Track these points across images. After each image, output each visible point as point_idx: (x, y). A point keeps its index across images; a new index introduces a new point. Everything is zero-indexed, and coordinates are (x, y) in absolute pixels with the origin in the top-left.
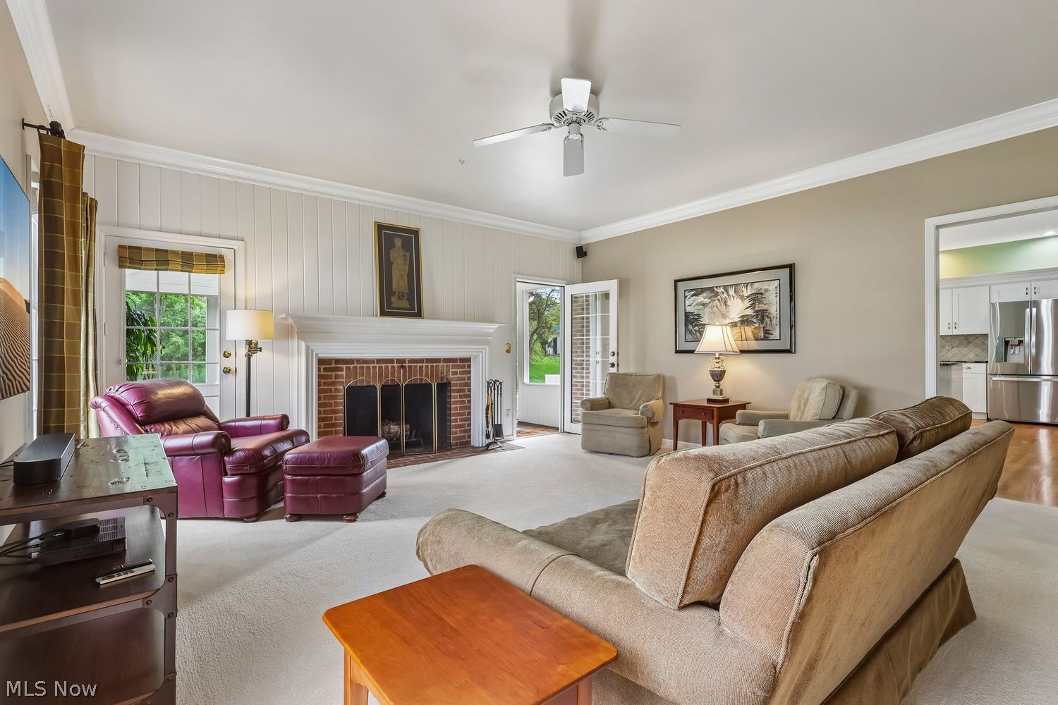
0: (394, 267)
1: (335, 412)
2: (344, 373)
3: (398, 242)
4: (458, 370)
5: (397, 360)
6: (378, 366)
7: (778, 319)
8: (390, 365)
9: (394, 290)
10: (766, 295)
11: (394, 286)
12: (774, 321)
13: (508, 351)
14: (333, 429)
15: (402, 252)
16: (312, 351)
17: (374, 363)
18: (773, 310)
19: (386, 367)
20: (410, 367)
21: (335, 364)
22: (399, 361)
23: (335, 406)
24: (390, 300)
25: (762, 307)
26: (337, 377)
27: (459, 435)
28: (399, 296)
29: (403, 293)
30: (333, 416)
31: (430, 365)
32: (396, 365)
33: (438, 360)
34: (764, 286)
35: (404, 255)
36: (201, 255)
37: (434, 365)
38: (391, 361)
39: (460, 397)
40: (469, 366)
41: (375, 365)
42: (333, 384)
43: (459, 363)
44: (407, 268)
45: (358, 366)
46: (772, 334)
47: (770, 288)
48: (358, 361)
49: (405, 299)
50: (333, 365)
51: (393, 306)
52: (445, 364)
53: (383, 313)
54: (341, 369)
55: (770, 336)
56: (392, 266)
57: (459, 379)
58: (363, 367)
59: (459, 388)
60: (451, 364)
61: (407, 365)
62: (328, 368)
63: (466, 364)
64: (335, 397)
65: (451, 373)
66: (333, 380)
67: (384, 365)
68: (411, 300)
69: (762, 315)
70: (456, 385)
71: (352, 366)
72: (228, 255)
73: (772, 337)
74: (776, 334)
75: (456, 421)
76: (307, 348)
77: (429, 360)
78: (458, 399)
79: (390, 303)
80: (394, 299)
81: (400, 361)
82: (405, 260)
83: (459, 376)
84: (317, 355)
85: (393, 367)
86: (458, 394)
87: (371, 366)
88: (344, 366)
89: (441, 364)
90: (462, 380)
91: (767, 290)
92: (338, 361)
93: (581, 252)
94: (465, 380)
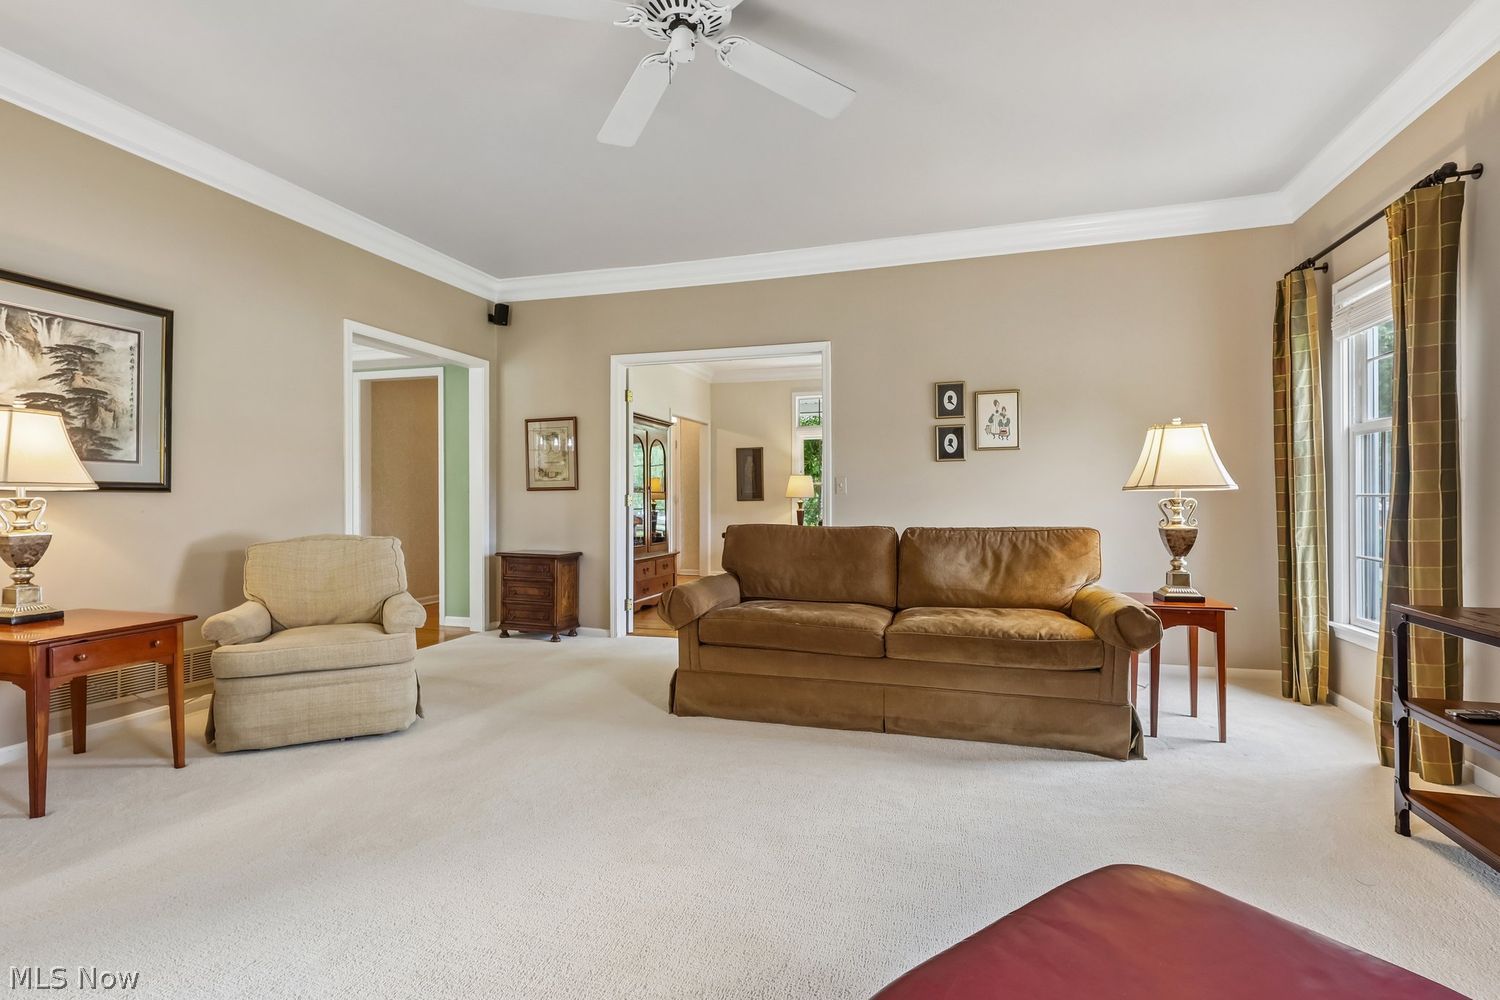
7: (135, 417)
10: (105, 357)
12: (127, 422)
18: (123, 395)
25: (93, 383)
34: (100, 338)
46: (117, 449)
47: (116, 346)
55: (112, 452)
69: (91, 401)
73: (117, 455)
74: (128, 449)
91: (107, 348)
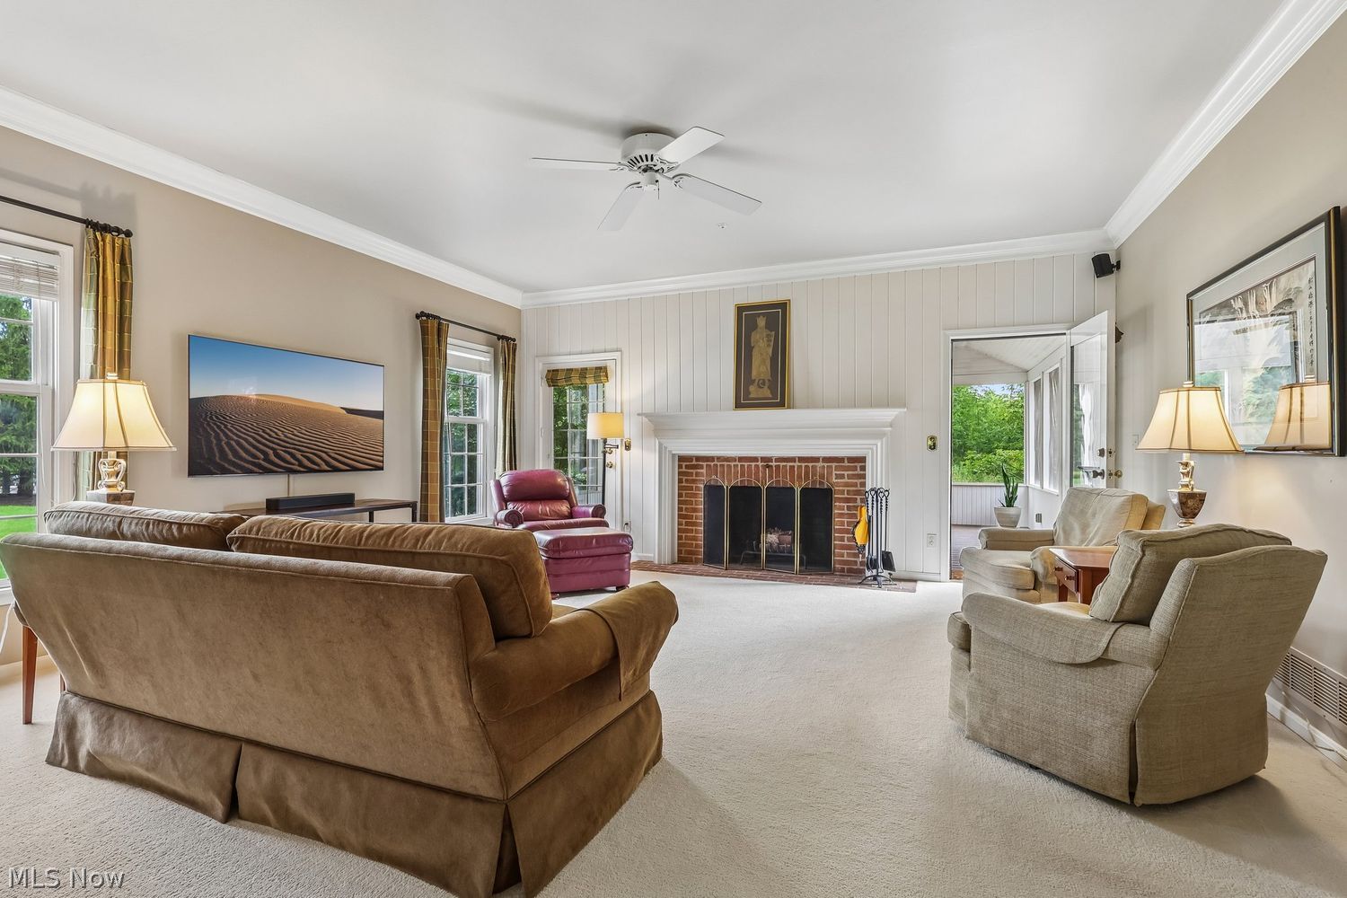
0: (755, 353)
1: (695, 510)
2: (704, 471)
3: (761, 322)
4: (846, 473)
5: (761, 458)
6: (739, 464)
8: (753, 464)
9: (753, 378)
11: (754, 373)
13: (933, 447)
14: (694, 528)
15: (766, 332)
16: (666, 448)
17: (735, 461)
19: (749, 466)
20: (778, 467)
21: (696, 461)
22: (764, 459)
23: (696, 505)
24: (748, 389)
26: (697, 474)
27: (845, 558)
28: (758, 384)
29: (764, 380)
30: (694, 514)
31: (803, 465)
32: (760, 464)
33: (816, 459)
35: (768, 336)
36: (591, 369)
37: (810, 465)
38: (755, 459)
39: (849, 508)
40: (863, 468)
41: (737, 463)
42: (694, 481)
43: (846, 464)
44: (770, 351)
45: (719, 464)
48: (719, 458)
49: (766, 387)
50: (694, 463)
51: (751, 396)
52: (826, 465)
53: (739, 405)
54: (702, 467)
56: (752, 351)
57: (847, 485)
58: (723, 465)
59: (846, 496)
60: (834, 465)
61: (774, 464)
62: (688, 465)
63: (859, 465)
64: (695, 495)
65: (834, 476)
66: (694, 478)
67: (746, 464)
68: (773, 388)
70: (843, 492)
71: (712, 464)
72: (611, 365)
75: (842, 539)
76: (660, 445)
77: (802, 459)
78: (846, 511)
79: (747, 393)
80: (752, 388)
81: (766, 460)
82: (769, 341)
83: (846, 480)
84: (670, 451)
85: (757, 466)
86: (845, 505)
87: (732, 464)
88: (705, 464)
89: (820, 464)
90: (852, 486)
92: (698, 458)
93: (1104, 265)
94: (857, 486)
